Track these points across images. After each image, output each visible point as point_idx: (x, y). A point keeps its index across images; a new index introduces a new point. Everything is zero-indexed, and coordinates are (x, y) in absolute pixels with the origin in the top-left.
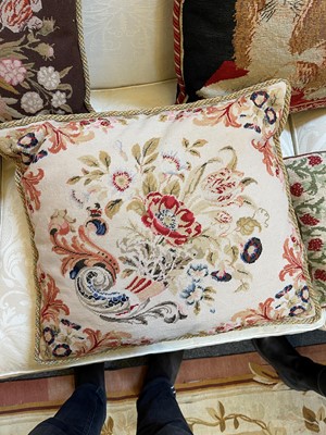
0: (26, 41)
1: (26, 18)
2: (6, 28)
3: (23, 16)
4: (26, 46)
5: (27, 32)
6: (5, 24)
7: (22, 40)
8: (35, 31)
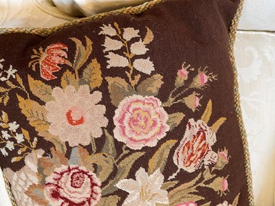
0: (202, 179)
1: (202, 154)
2: (181, 169)
3: (199, 154)
4: (202, 184)
5: (203, 169)
6: (181, 166)
7: (197, 179)
8: (211, 166)
